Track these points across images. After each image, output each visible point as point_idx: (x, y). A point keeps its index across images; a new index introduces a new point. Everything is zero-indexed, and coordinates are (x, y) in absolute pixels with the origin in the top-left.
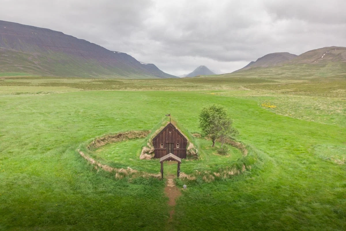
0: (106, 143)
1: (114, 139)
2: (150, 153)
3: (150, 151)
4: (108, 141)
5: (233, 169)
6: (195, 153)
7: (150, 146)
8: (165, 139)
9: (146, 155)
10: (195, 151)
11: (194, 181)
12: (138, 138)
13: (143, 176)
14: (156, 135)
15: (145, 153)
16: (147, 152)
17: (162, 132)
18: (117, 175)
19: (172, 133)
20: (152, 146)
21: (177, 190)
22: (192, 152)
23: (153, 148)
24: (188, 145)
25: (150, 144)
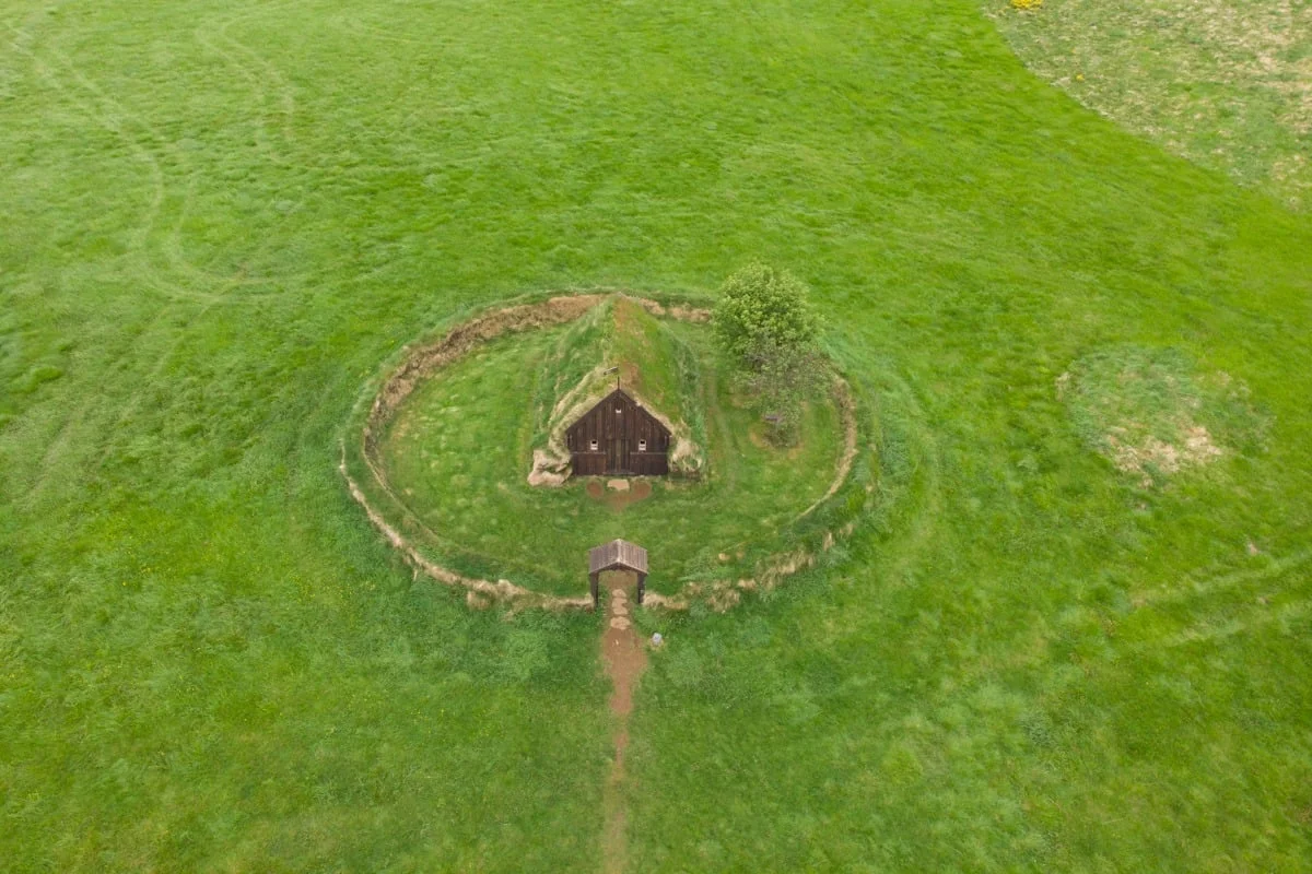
0: (413, 380)
1: (438, 356)
2: (558, 469)
3: (557, 466)
4: (421, 372)
5: (795, 556)
6: (691, 469)
7: (557, 451)
8: (604, 429)
9: (547, 475)
10: (694, 463)
11: (681, 612)
12: (514, 332)
13: (544, 606)
14: (575, 420)
15: (542, 469)
16: (552, 470)
17: (593, 413)
18: (470, 596)
19: (624, 414)
20: (563, 450)
21: (636, 642)
22: (686, 466)
23: (566, 458)
24: (674, 447)
25: (558, 445)
